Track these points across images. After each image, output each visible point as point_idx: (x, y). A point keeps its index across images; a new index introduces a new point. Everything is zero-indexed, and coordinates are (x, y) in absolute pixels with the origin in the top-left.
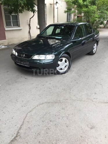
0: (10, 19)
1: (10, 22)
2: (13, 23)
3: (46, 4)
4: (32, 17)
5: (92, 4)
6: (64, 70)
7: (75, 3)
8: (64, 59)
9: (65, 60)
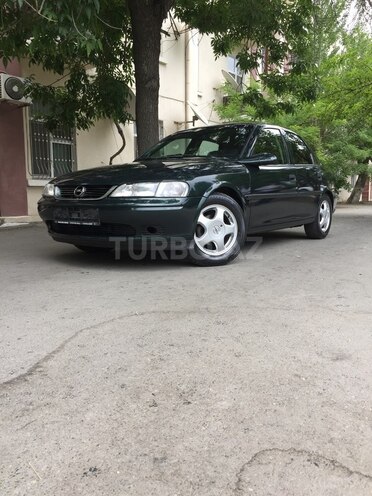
0: (47, 155)
1: (47, 164)
2: (55, 167)
3: (162, 122)
4: (118, 153)
5: (304, 99)
6: (220, 250)
7: (252, 100)
8: (221, 211)
9: (225, 216)
